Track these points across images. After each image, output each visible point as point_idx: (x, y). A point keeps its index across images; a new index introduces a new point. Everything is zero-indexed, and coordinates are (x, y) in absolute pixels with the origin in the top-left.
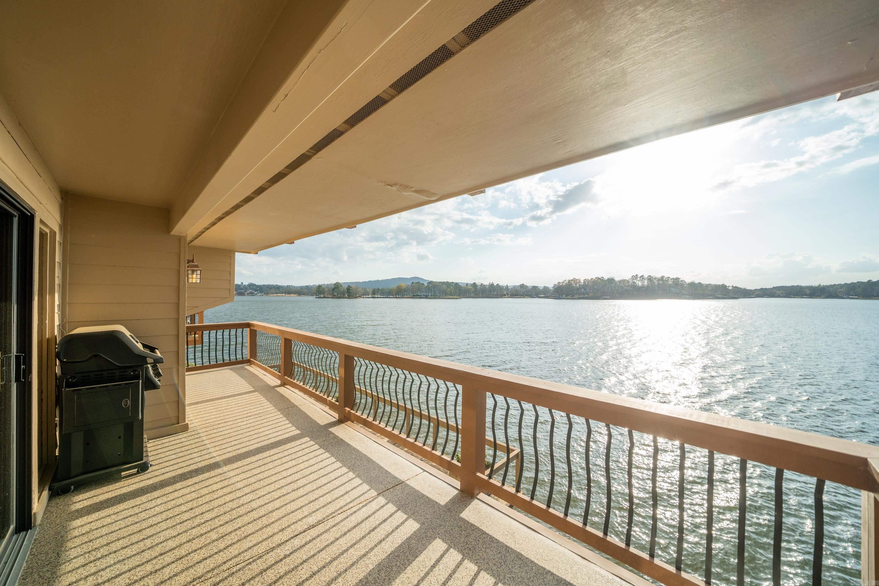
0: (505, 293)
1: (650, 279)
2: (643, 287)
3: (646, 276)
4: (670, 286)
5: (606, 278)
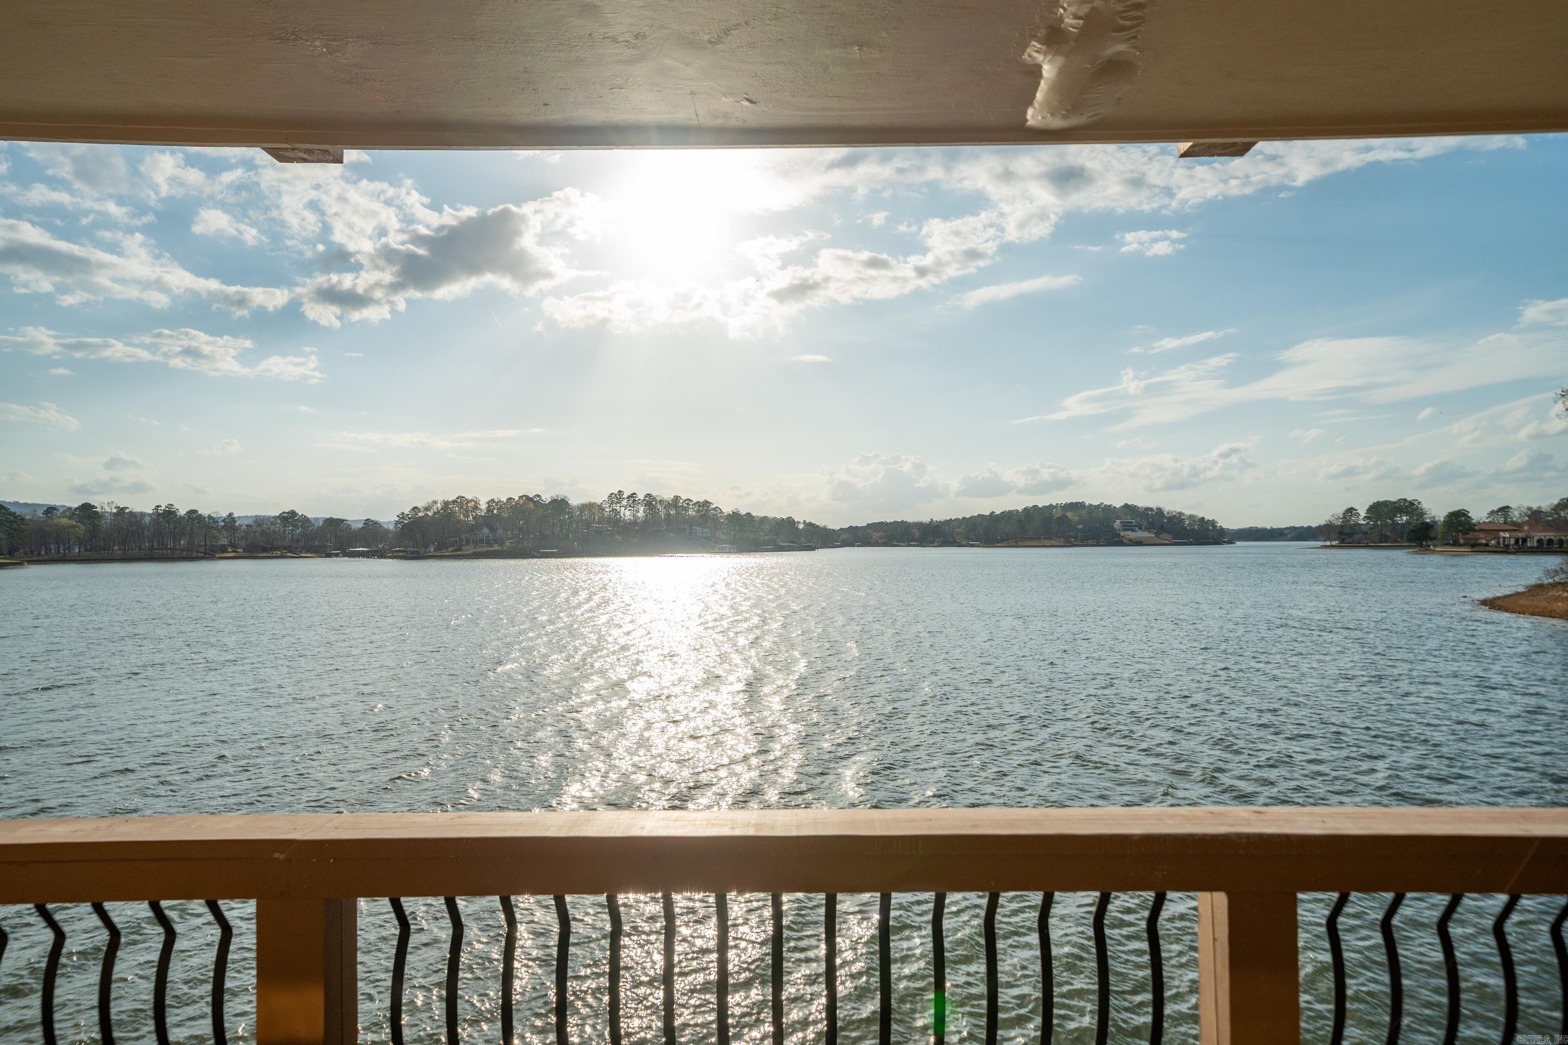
1: (650, 502)
2: (634, 522)
3: (641, 496)
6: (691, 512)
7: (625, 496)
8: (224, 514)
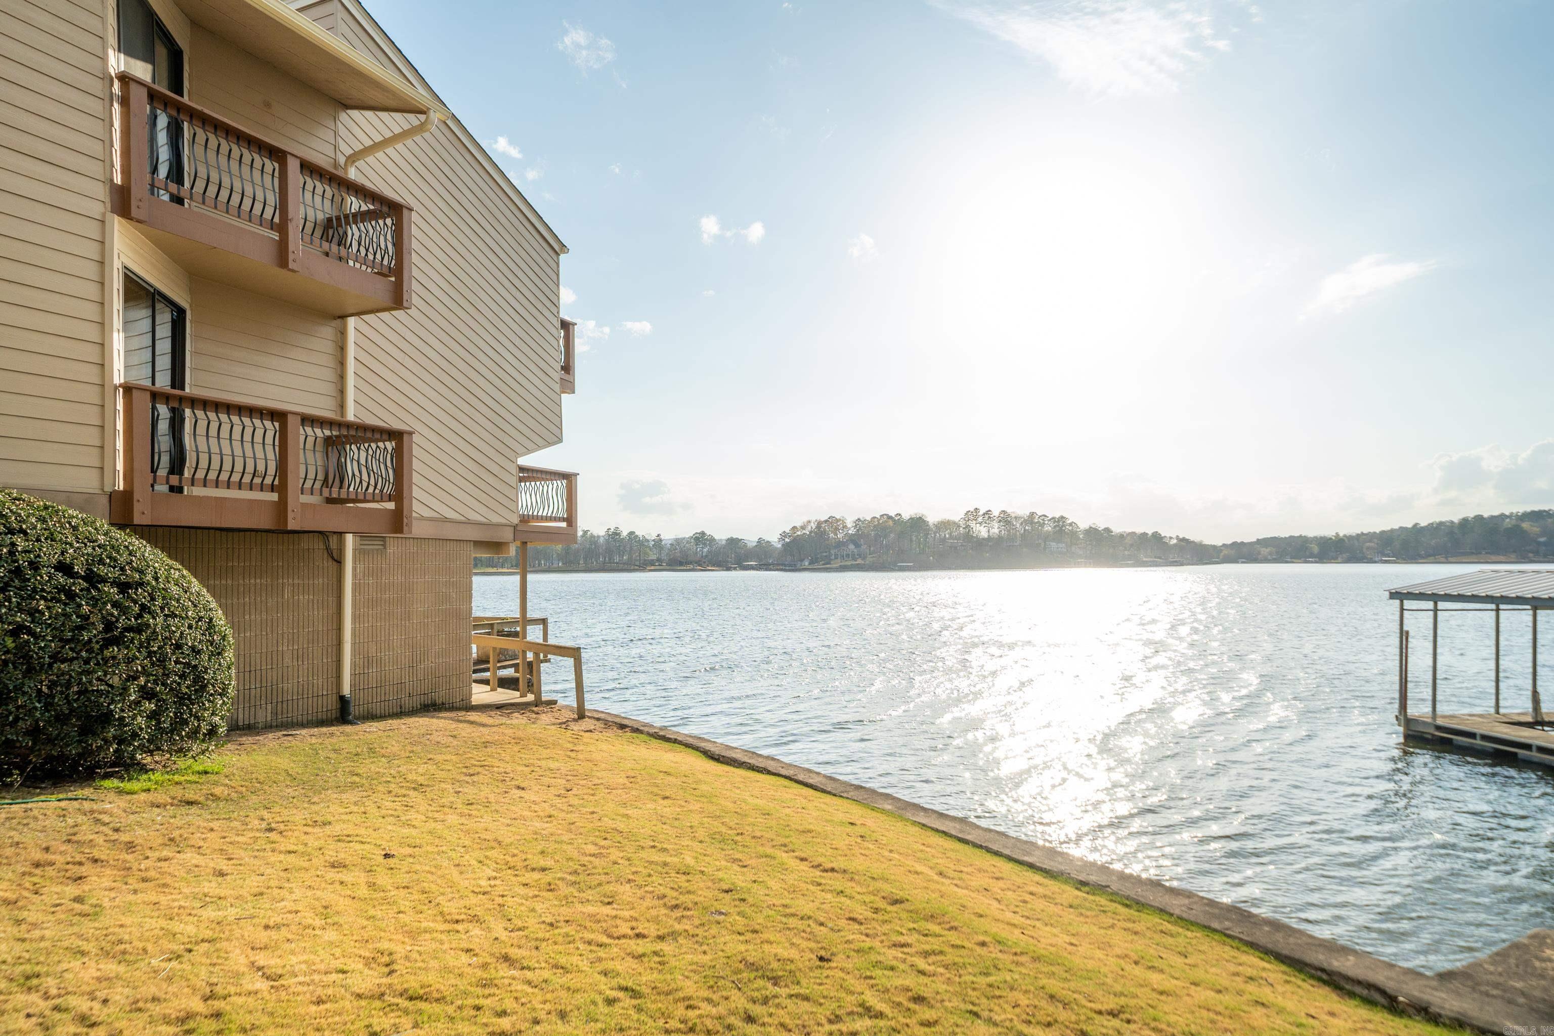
0: (654, 557)
1: (1005, 519)
2: (989, 539)
3: (996, 513)
4: (1047, 537)
5: (906, 516)
6: (1048, 528)
7: (981, 513)
8: (654, 537)
